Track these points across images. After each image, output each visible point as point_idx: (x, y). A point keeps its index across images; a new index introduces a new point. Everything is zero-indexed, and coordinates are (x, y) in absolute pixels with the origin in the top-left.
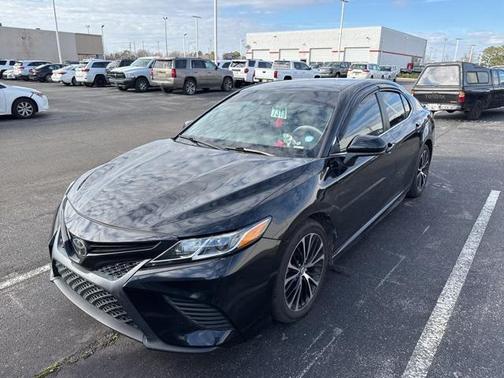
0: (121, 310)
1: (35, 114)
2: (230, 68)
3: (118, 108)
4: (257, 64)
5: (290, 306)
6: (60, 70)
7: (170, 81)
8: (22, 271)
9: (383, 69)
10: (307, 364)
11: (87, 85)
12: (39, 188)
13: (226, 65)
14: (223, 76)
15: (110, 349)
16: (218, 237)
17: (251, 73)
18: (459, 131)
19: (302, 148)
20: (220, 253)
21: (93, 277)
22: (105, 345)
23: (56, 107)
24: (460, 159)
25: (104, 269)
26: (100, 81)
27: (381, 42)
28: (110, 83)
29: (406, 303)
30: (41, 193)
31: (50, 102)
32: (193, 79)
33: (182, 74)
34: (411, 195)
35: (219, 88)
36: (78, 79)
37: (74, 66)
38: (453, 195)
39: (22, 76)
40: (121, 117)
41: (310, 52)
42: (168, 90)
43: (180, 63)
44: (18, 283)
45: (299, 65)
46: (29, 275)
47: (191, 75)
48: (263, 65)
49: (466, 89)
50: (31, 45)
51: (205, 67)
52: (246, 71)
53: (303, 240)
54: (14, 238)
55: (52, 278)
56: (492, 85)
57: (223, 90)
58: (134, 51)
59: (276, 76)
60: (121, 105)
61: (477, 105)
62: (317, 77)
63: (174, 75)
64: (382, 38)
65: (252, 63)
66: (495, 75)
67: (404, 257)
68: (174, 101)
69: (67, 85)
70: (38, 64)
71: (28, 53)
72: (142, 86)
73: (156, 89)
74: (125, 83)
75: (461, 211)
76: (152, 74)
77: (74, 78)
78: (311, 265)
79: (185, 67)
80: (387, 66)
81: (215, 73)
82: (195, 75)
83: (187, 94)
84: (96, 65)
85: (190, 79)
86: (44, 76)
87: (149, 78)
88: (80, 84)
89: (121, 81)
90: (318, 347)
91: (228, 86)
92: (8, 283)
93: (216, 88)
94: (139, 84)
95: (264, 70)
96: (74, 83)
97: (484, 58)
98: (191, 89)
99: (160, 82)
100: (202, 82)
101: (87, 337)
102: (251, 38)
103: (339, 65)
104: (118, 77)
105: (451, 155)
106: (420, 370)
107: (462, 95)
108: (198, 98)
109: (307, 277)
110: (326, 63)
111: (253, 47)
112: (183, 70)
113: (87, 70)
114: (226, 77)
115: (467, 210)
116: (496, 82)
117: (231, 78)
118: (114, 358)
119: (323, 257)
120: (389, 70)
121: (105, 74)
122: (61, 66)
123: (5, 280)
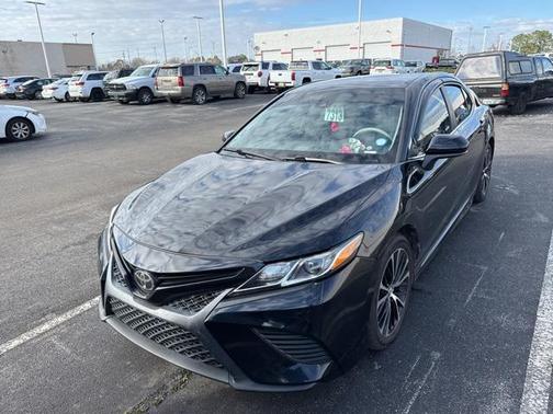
0: (199, 349)
1: (32, 136)
2: (242, 73)
3: (123, 124)
4: (271, 66)
5: (381, 331)
6: (51, 86)
7: (177, 90)
8: (59, 311)
9: (408, 65)
10: (412, 395)
11: (83, 100)
12: (56, 218)
13: (237, 69)
14: (235, 81)
15: (183, 393)
16: (310, 259)
17: (265, 76)
18: (506, 127)
19: (374, 152)
20: (313, 277)
21: (163, 313)
22: (176, 389)
23: (54, 126)
24: (515, 157)
25: (177, 303)
26: (97, 95)
27: (404, 35)
28: (109, 97)
29: (503, 318)
30: (60, 222)
31: (48, 121)
32: (202, 86)
33: (190, 81)
34: (477, 200)
35: (231, 95)
36: (71, 94)
37: (67, 79)
38: (521, 197)
39: (7, 94)
40: (128, 133)
41: (325, 50)
42: (175, 100)
43: (187, 70)
44: (58, 326)
45: (317, 65)
46: (69, 315)
47: (199, 82)
48: (277, 66)
49: (510, 81)
50: (13, 59)
51: (214, 73)
52: (260, 75)
53: (392, 257)
54: (41, 275)
55: (103, 318)
56: (537, 75)
57: (236, 97)
58: (128, 60)
59: (293, 78)
60: (127, 120)
61: (521, 98)
62: (338, 77)
63: (181, 84)
64: (404, 31)
65: (265, 66)
66: (538, 64)
67: (486, 268)
68: (185, 112)
69: (60, 101)
70: (25, 80)
71: (11, 68)
72: (146, 98)
73: (162, 100)
74: (127, 95)
75: (533, 214)
76: (156, 84)
77: (67, 93)
78: (398, 284)
79: (192, 74)
80: (412, 61)
81: (225, 79)
82: (204, 82)
83: (197, 104)
84: (91, 77)
85: (199, 87)
86: (32, 93)
87: (154, 88)
88: (75, 100)
89: (122, 93)
90: (418, 374)
91: (241, 93)
92: (46, 327)
93: (227, 95)
94: (141, 96)
95: (280, 72)
96: (68, 99)
97: (513, 47)
98: (200, 98)
99: (166, 92)
100: (212, 89)
101: (153, 381)
102: (259, 38)
103: (360, 63)
104: (118, 89)
105: (504, 154)
106: (540, 392)
107: (505, 87)
108: (210, 108)
109: (395, 297)
110: (345, 62)
111: (262, 48)
112: (191, 77)
113: (82, 84)
114: (238, 83)
115: (541, 212)
116: (540, 72)
117: (243, 83)
118: (190, 402)
119: (408, 274)
120: (415, 65)
121: (103, 87)
122: (51, 81)
123: (42, 323)
